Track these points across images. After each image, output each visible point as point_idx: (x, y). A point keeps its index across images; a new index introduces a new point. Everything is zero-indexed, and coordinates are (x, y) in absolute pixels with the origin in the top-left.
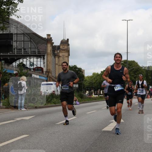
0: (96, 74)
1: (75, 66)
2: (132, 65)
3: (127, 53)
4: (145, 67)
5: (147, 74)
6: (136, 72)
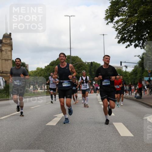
0: (40, 69)
2: (75, 60)
3: (70, 48)
4: (89, 63)
5: (91, 70)
6: (79, 67)
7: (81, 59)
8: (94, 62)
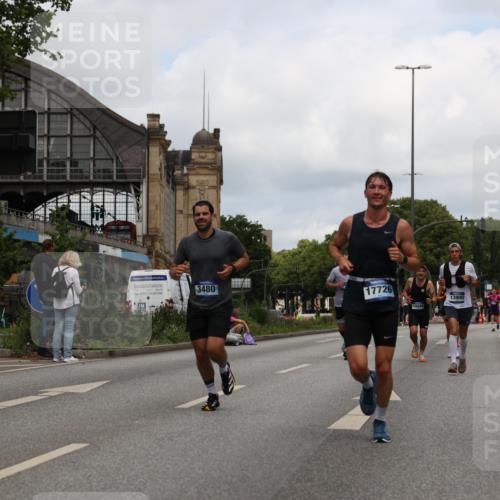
0: (311, 244)
1: (239, 217)
2: (427, 213)
3: (413, 174)
4: (472, 222)
5: (478, 244)
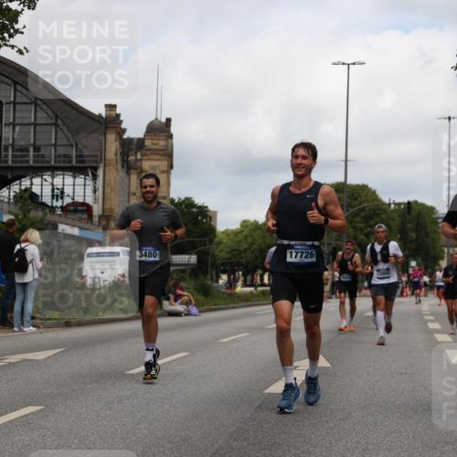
0: (252, 224)
1: (187, 199)
2: (358, 196)
3: (346, 161)
4: (399, 204)
5: (404, 225)
6: (371, 219)
7: (378, 193)
8: (416, 202)
